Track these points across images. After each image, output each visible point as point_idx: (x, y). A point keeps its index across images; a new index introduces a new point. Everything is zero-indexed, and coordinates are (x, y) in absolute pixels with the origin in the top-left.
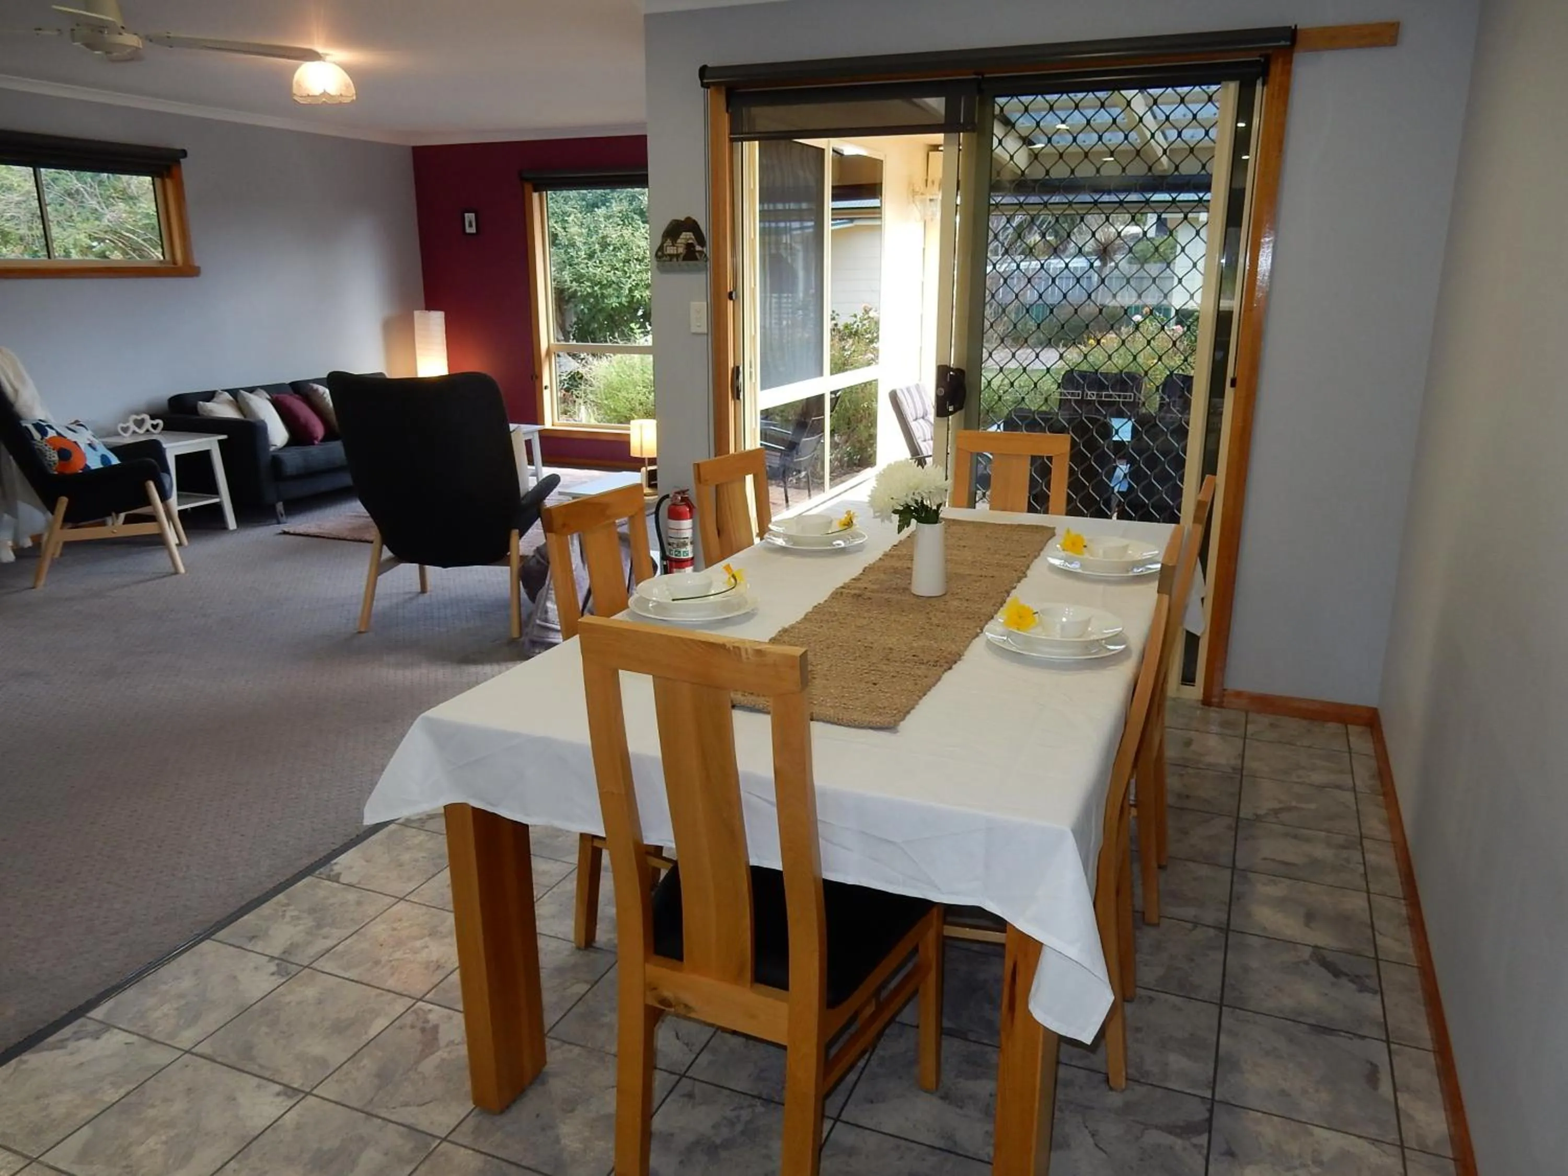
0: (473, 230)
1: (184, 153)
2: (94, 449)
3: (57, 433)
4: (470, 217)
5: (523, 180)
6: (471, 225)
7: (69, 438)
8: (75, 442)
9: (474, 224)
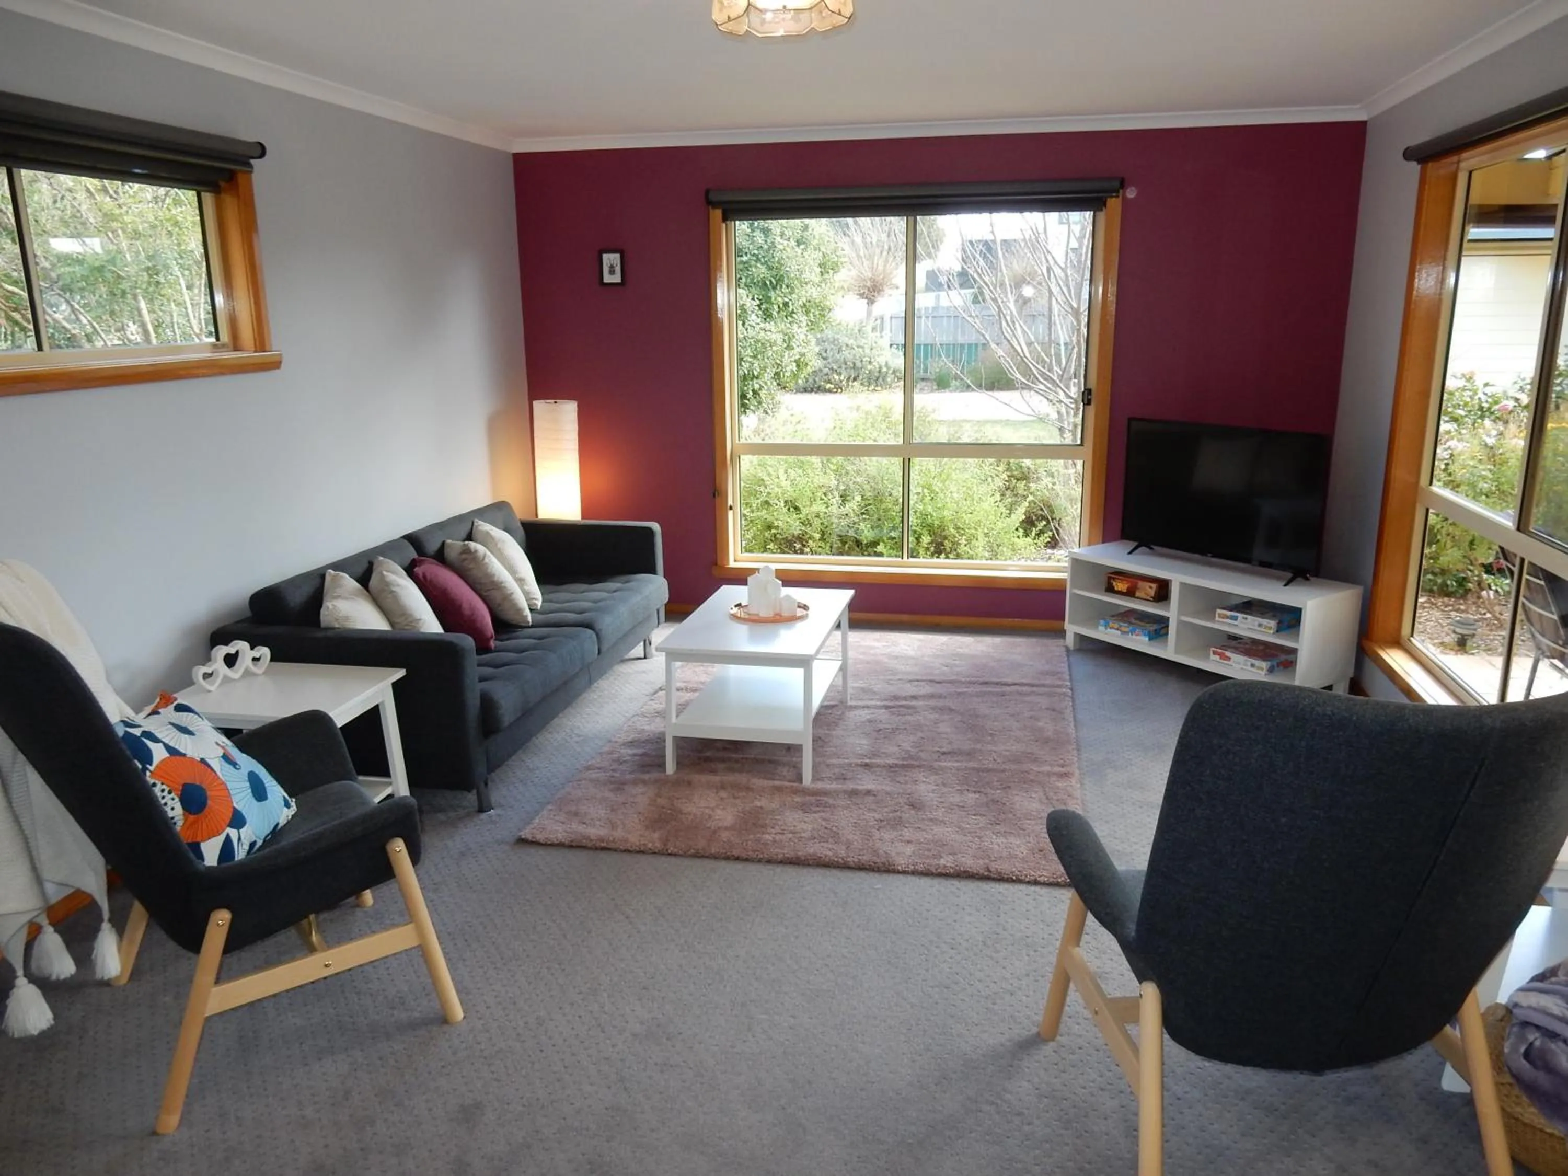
0: (617, 279)
1: (261, 151)
2: (234, 764)
3: (168, 748)
4: (611, 259)
5: (711, 203)
6: (612, 272)
7: (190, 753)
8: (203, 761)
9: (618, 269)
